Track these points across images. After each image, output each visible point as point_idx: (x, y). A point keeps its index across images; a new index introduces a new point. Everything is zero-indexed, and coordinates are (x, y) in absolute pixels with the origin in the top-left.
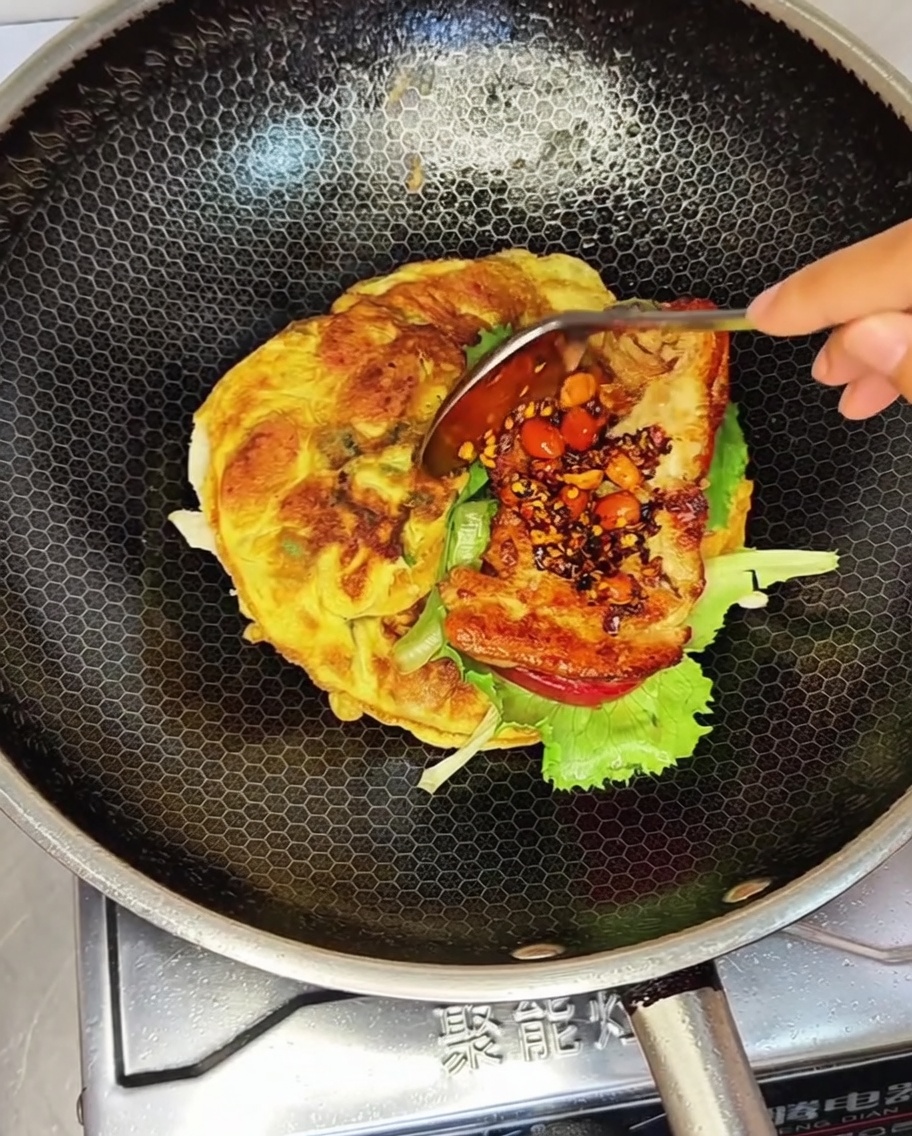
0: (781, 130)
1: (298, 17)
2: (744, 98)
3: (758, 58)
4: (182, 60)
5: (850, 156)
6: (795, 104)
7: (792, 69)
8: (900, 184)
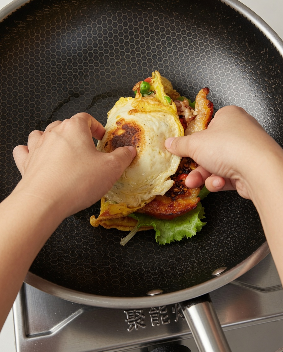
0: (225, 36)
1: (74, 4)
2: (213, 26)
3: (218, 14)
4: (38, 18)
5: (247, 44)
6: (229, 28)
7: (228, 17)
8: (262, 52)
